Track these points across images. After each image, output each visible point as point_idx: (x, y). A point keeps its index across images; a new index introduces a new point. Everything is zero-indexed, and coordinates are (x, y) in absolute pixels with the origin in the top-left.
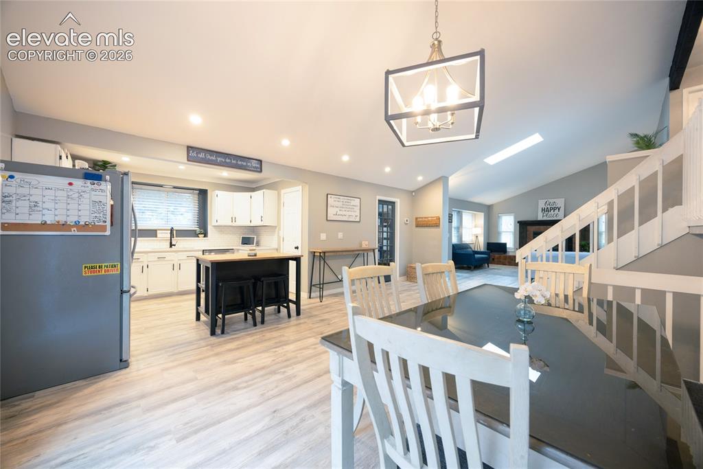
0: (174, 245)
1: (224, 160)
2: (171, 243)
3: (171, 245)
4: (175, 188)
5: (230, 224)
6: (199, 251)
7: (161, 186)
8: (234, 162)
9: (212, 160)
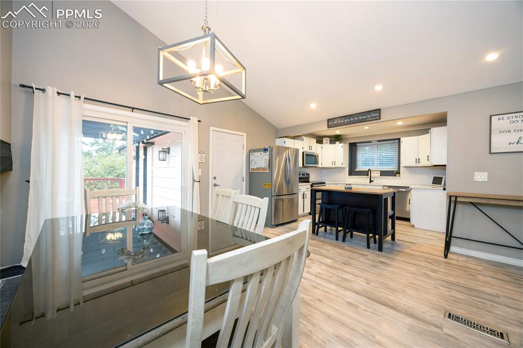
0: (373, 181)
1: (349, 120)
2: (370, 180)
3: (371, 181)
4: (379, 141)
5: (416, 165)
6: (381, 186)
7: (370, 142)
8: (352, 119)
9: (342, 123)
